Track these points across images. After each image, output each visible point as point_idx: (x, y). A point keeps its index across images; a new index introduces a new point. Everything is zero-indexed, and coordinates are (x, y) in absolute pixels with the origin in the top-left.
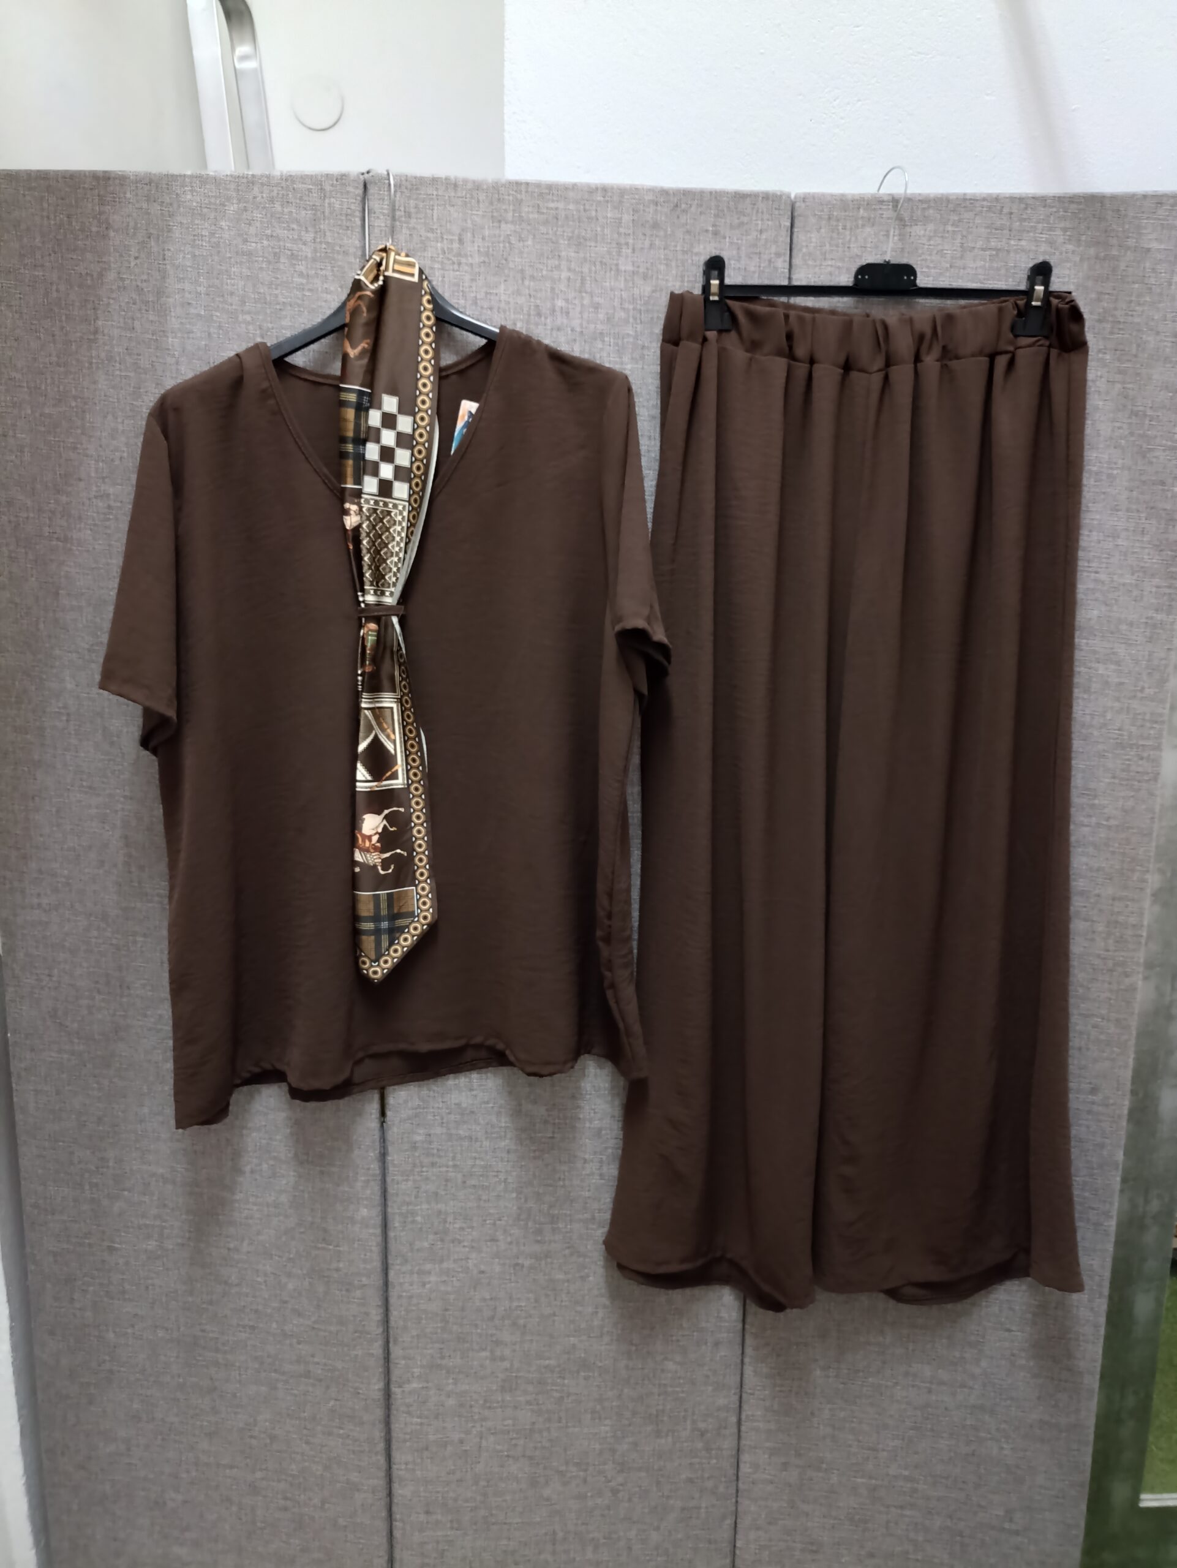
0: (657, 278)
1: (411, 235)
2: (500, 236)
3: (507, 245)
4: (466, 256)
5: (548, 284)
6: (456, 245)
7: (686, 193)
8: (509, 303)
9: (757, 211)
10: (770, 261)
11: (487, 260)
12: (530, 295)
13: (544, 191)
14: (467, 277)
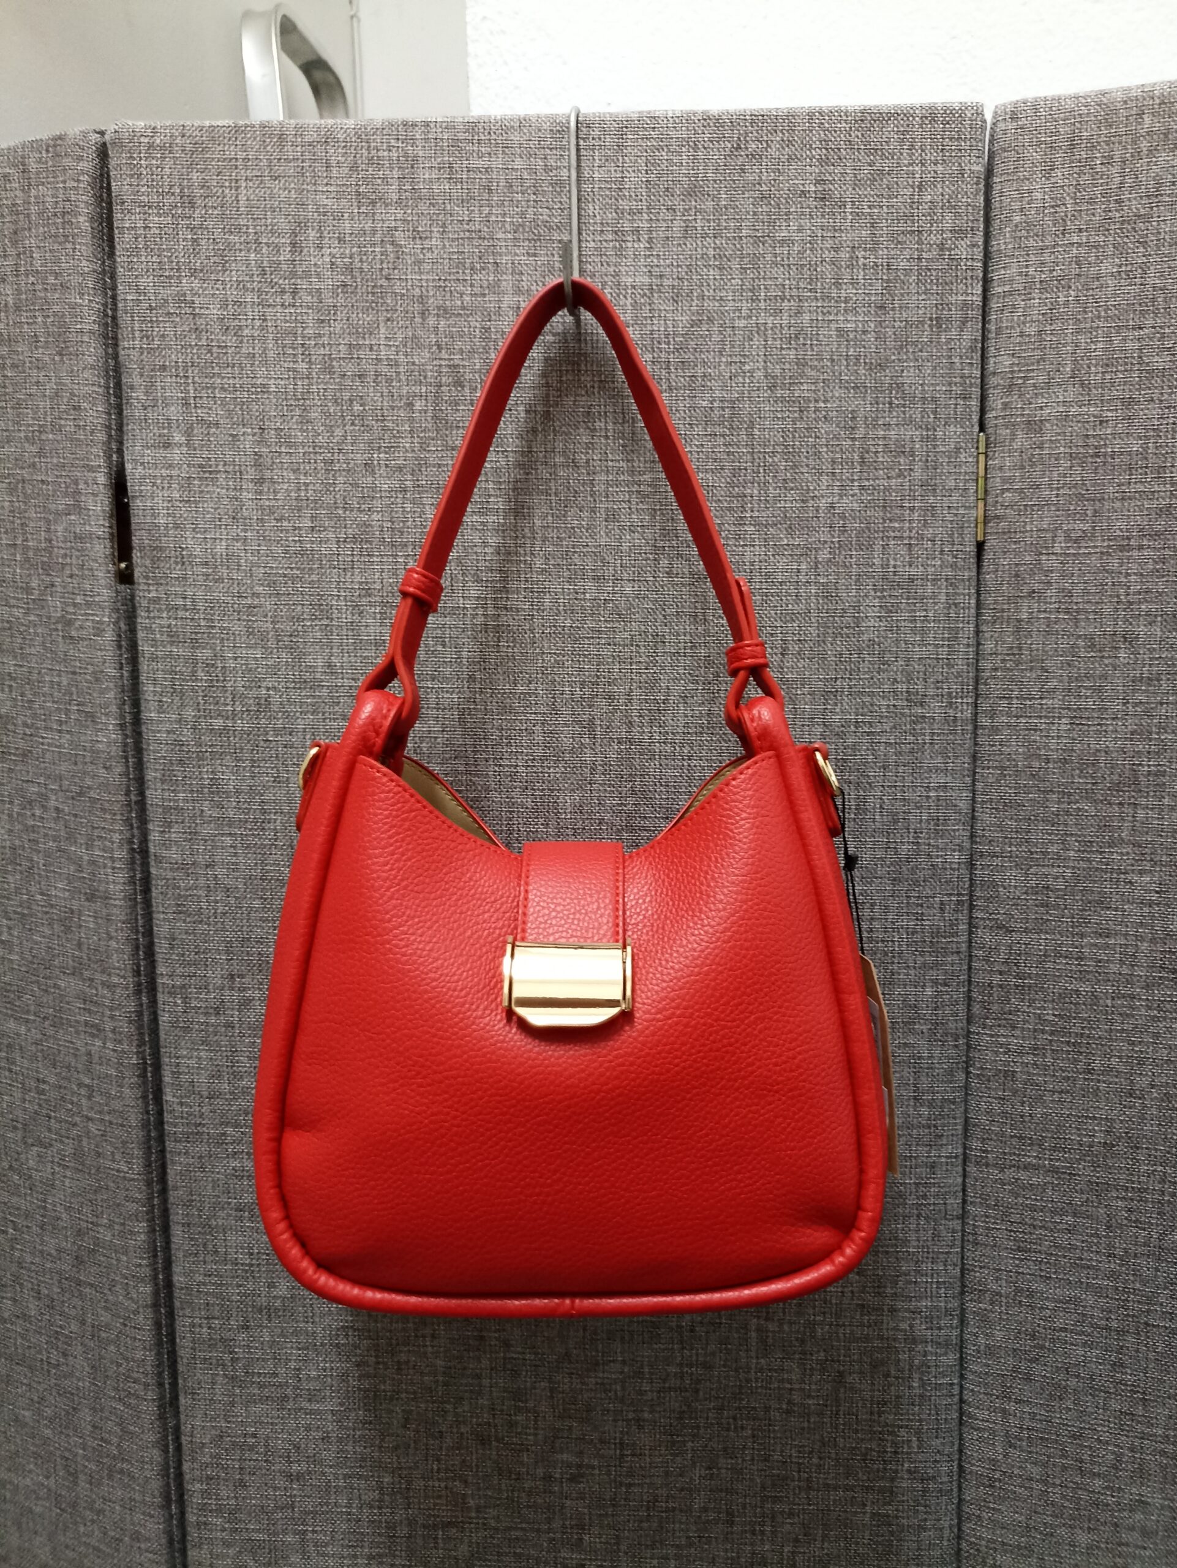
0: (702, 297)
1: (194, 240)
2: (374, 232)
3: (390, 248)
4: (307, 274)
5: (476, 322)
6: (285, 255)
7: (758, 120)
8: (397, 365)
9: (912, 147)
10: (942, 247)
11: (348, 280)
12: (439, 347)
13: (461, 136)
14: (311, 318)
